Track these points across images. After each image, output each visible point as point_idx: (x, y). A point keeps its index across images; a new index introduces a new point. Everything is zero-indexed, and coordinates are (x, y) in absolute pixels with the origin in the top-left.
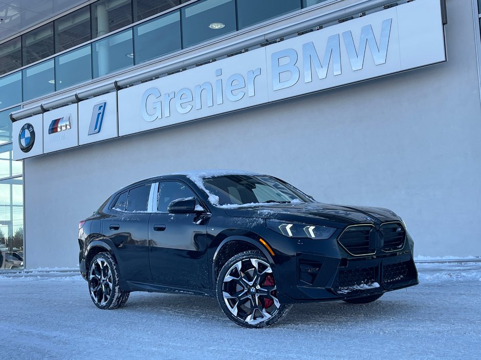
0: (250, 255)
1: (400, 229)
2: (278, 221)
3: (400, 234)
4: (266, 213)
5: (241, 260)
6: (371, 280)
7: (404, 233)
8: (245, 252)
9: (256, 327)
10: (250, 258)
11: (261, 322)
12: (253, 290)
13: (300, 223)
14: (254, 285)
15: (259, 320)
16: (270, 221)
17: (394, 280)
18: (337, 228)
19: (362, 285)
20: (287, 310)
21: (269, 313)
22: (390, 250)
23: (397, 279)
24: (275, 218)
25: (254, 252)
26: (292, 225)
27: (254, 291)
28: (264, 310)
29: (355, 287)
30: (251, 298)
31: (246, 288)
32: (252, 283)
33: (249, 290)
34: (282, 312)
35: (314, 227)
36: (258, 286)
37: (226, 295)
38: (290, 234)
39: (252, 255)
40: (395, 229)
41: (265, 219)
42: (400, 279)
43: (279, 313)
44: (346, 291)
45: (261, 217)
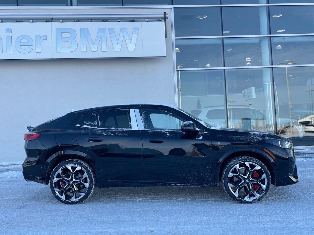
0: (244, 160)
5: (239, 163)
8: (240, 158)
9: (251, 203)
10: (244, 162)
11: (254, 200)
12: (247, 181)
15: (252, 199)
21: (259, 194)
28: (255, 192)
31: (243, 180)
32: (247, 176)
33: (245, 181)
34: (267, 192)
36: (251, 178)
37: (230, 185)
39: (246, 159)
43: (265, 193)
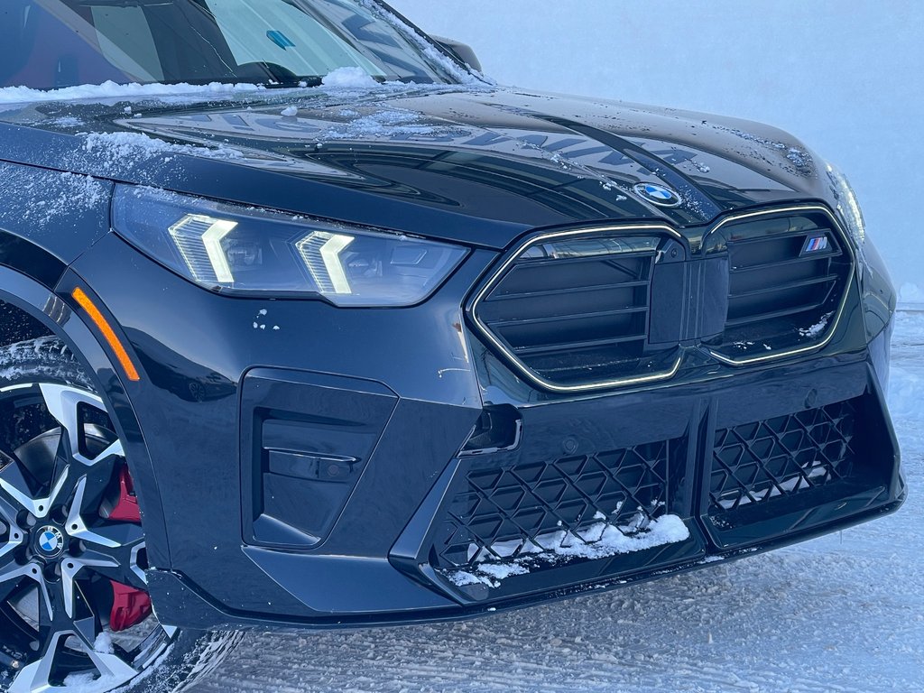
0: (37, 362)
1: (822, 243)
2: (170, 197)
3: (820, 265)
4: (125, 151)
6: (646, 503)
7: (841, 259)
8: (13, 348)
10: (37, 379)
13: (276, 217)
14: (57, 515)
16: (131, 197)
17: (775, 492)
18: (474, 248)
19: (594, 533)
20: (214, 645)
21: (128, 659)
22: (758, 350)
23: (789, 485)
24: (158, 182)
25: (57, 352)
26: (232, 225)
27: (54, 543)
28: (102, 642)
29: (555, 544)
30: (38, 577)
31: (14, 530)
32: (46, 503)
33: (31, 538)
34: (187, 657)
35: (346, 240)
36: (78, 520)
38: (223, 274)
39: (49, 363)
40: (796, 244)
41: (112, 183)
42: (804, 484)
43: (175, 660)
44: (502, 572)
45: (97, 170)
